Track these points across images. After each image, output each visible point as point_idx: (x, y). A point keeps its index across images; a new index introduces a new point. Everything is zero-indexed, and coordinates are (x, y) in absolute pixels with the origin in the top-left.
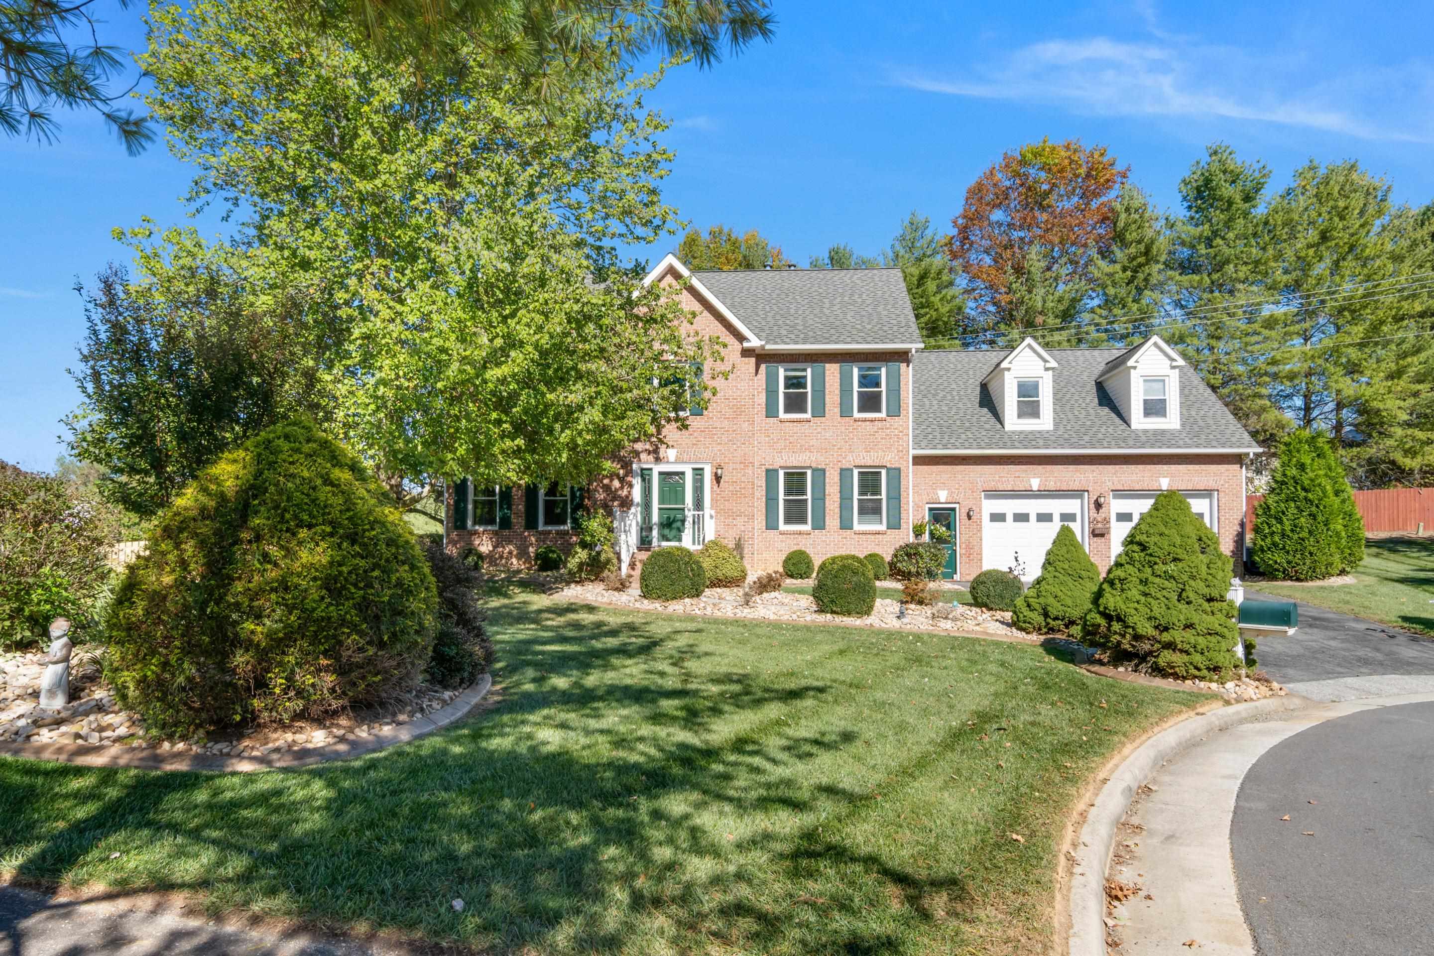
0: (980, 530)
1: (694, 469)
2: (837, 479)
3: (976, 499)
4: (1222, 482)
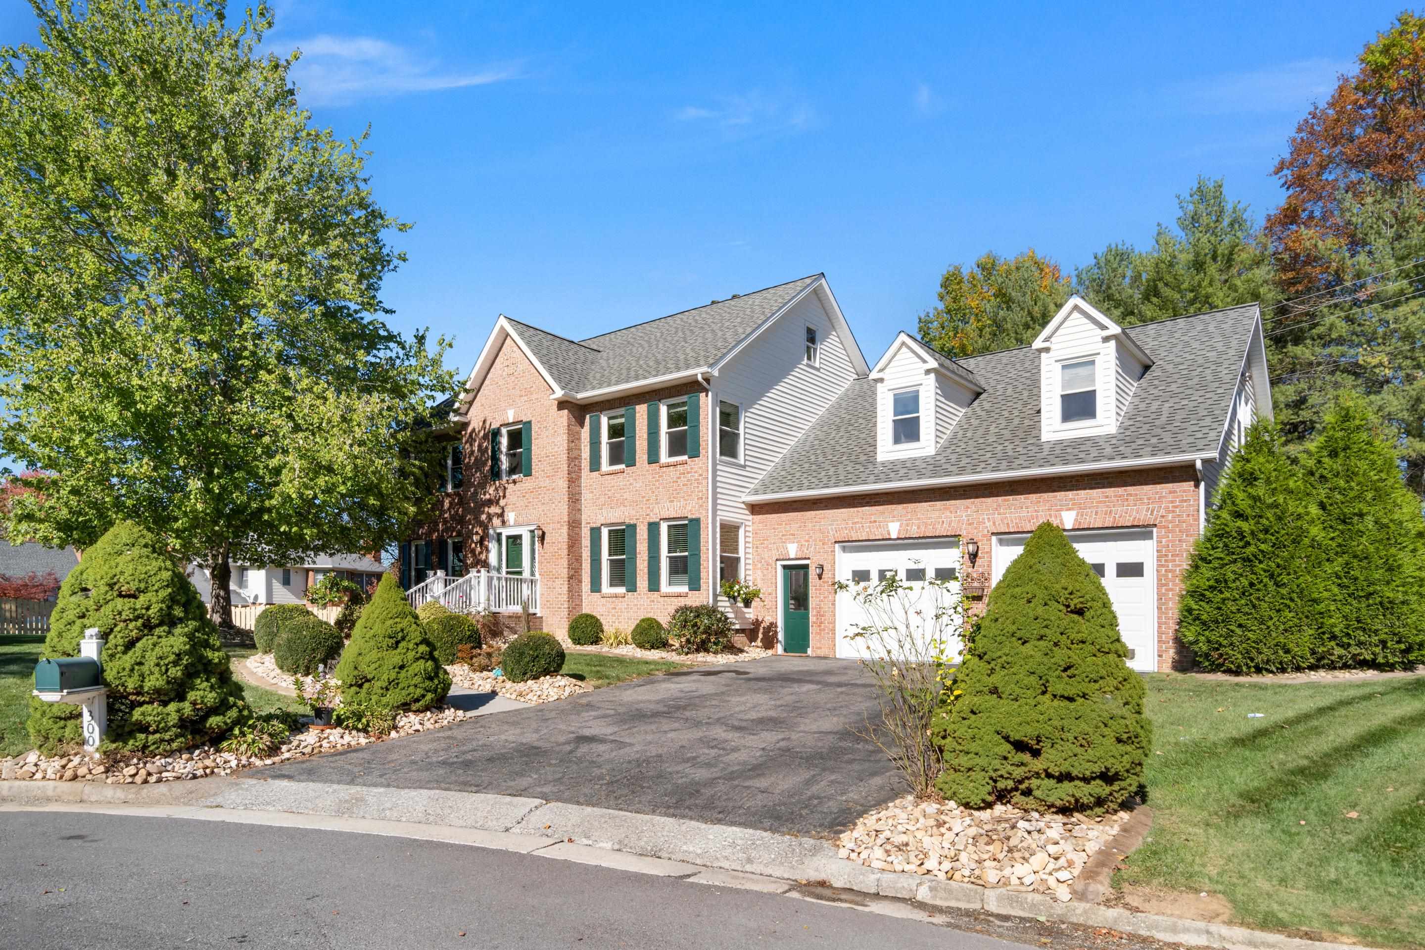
0: (832, 593)
1: (528, 532)
2: (645, 535)
3: (827, 552)
4: (1162, 512)
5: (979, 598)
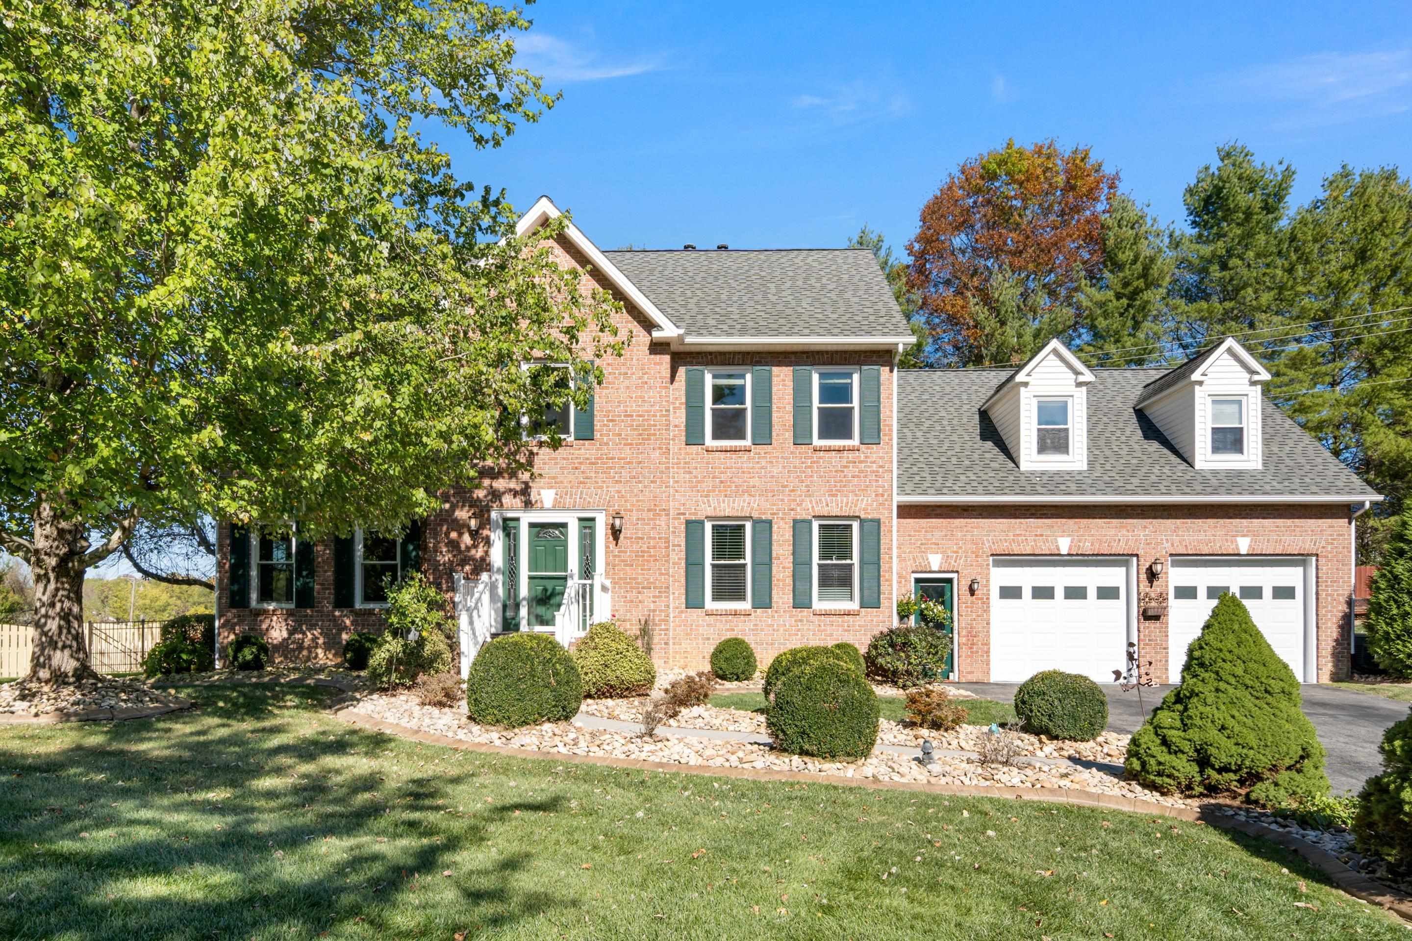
0: (987, 611)
1: (581, 520)
2: (789, 535)
3: (981, 566)
4: (1323, 543)
5: (1157, 618)
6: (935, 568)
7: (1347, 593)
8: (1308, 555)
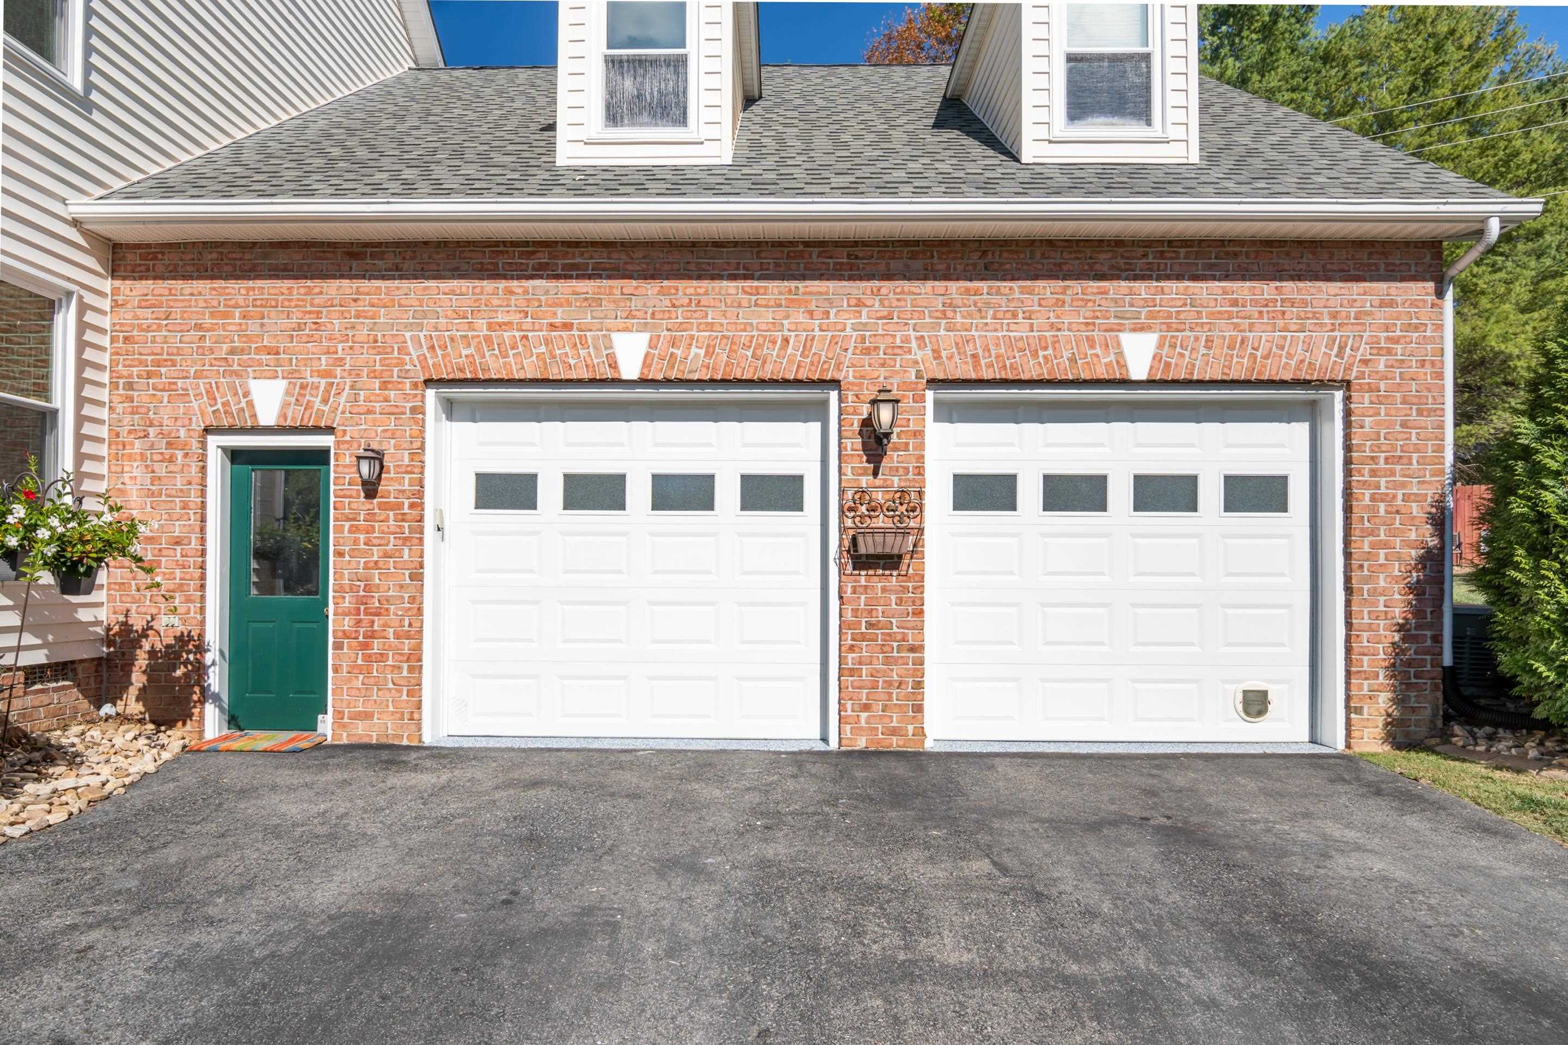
3: (396, 413)
4: (1364, 350)
5: (890, 561)
6: (267, 417)
7: (1431, 493)
8: (1322, 384)
